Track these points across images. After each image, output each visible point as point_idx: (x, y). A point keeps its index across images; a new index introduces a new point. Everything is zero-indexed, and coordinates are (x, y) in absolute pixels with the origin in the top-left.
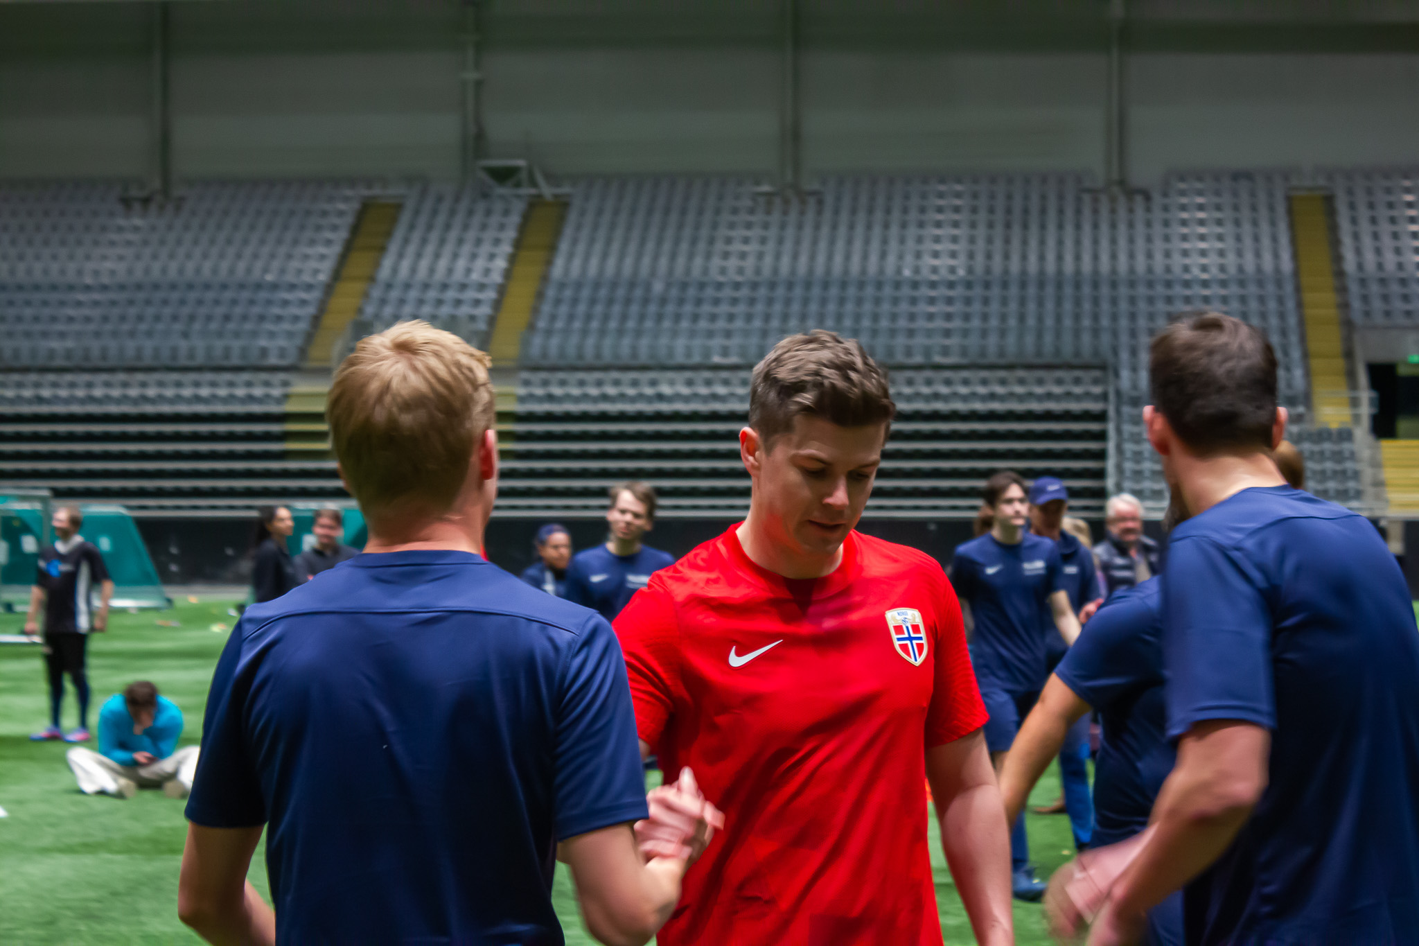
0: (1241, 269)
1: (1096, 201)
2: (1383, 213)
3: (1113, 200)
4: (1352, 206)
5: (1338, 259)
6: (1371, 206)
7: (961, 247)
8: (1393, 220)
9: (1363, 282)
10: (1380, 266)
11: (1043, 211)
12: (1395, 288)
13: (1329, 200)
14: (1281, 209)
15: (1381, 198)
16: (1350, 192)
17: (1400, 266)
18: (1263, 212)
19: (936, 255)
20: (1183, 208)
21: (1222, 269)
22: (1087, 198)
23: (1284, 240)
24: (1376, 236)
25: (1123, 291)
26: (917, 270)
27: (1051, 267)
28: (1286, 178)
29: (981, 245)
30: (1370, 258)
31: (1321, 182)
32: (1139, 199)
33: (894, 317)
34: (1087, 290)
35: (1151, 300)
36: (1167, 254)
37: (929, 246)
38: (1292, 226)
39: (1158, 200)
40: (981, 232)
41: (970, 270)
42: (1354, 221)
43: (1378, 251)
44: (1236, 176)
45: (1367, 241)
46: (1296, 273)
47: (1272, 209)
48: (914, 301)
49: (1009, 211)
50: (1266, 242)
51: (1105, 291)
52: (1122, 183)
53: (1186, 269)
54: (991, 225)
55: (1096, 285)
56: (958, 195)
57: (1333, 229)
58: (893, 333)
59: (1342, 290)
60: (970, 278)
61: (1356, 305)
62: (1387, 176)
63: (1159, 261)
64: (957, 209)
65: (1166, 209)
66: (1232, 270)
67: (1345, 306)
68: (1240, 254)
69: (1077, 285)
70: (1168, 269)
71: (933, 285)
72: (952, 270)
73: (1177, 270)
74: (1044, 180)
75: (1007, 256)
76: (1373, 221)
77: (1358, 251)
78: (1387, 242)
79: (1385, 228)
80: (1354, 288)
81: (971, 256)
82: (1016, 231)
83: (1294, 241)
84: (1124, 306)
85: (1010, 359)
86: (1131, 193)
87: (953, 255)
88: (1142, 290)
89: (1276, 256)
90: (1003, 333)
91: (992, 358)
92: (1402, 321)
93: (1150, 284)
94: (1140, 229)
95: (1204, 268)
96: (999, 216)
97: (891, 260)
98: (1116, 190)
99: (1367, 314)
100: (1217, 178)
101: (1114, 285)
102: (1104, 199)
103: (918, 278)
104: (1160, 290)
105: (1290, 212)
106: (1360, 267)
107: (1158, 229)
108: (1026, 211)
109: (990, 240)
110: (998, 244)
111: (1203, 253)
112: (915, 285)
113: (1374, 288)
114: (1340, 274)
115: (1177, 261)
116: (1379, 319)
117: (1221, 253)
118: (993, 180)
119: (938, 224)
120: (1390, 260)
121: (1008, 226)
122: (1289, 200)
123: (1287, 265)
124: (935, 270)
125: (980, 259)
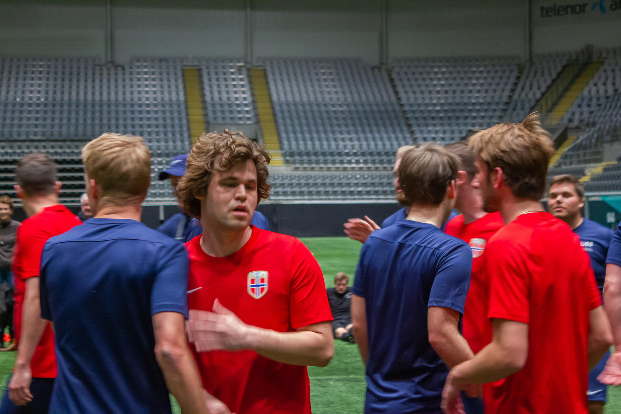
0: (163, 99)
1: (101, 69)
2: (221, 76)
3: (109, 69)
4: (209, 73)
5: (203, 95)
6: (217, 73)
7: (43, 88)
8: (226, 80)
9: (213, 105)
10: (220, 99)
11: (78, 74)
12: (226, 108)
13: (200, 70)
14: (179, 74)
15: (221, 70)
16: (208, 68)
17: (229, 99)
18: (172, 76)
19: (31, 92)
20: (139, 73)
21: (155, 99)
22: (97, 68)
23: (181, 87)
24: (219, 86)
25: (113, 108)
26: (23, 99)
27: (82, 98)
28: (182, 61)
29: (51, 88)
30: (216, 95)
31: (196, 63)
32: (120, 69)
33: (12, 119)
34: (97, 108)
35: (125, 112)
36: (132, 93)
37: (28, 88)
38: (184, 81)
39: (128, 70)
40: (51, 82)
41: (46, 99)
42: (210, 80)
43: (220, 92)
44: (161, 60)
45: (215, 88)
46: (186, 101)
47: (176, 74)
48: (21, 112)
49: (63, 73)
50: (173, 88)
51: (105, 108)
52: (112, 62)
53: (140, 99)
54: (55, 80)
55: (101, 106)
56: (41, 66)
57: (201, 83)
58: (12, 126)
59: (205, 108)
60: (46, 102)
61: (211, 114)
62: (223, 61)
63: (128, 96)
64: (41, 73)
65: (131, 73)
66: (159, 100)
67: (206, 115)
68: (162, 93)
69: (93, 106)
70: (132, 99)
71: (30, 105)
72: (39, 99)
73: (136, 99)
74: (79, 61)
75: (62, 93)
76: (218, 80)
77: (211, 92)
78: (223, 88)
79: (222, 83)
80: (210, 108)
81: (47, 92)
82: (67, 82)
83: (185, 88)
84: (113, 115)
85: (64, 137)
86: (116, 67)
87: (39, 92)
88: (121, 108)
89: (178, 94)
90: (61, 126)
91: (56, 137)
92: (229, 121)
93: (125, 105)
94: (120, 81)
95: (147, 99)
96: (59, 75)
97: (11, 94)
98: (110, 65)
99: (215, 118)
100: (153, 61)
101: (109, 106)
102: (105, 69)
103: (23, 102)
104: (128, 108)
105: (183, 75)
106: (212, 99)
107: (128, 82)
108: (71, 74)
109: (55, 86)
110: (59, 87)
111: (147, 92)
112: (22, 105)
113: (218, 108)
114: (204, 102)
115: (136, 96)
116: (220, 121)
117: (155, 93)
118: (57, 60)
119: (32, 79)
120: (224, 96)
121: (63, 80)
122: (183, 70)
123: (182, 98)
124: (31, 98)
125: (51, 94)
